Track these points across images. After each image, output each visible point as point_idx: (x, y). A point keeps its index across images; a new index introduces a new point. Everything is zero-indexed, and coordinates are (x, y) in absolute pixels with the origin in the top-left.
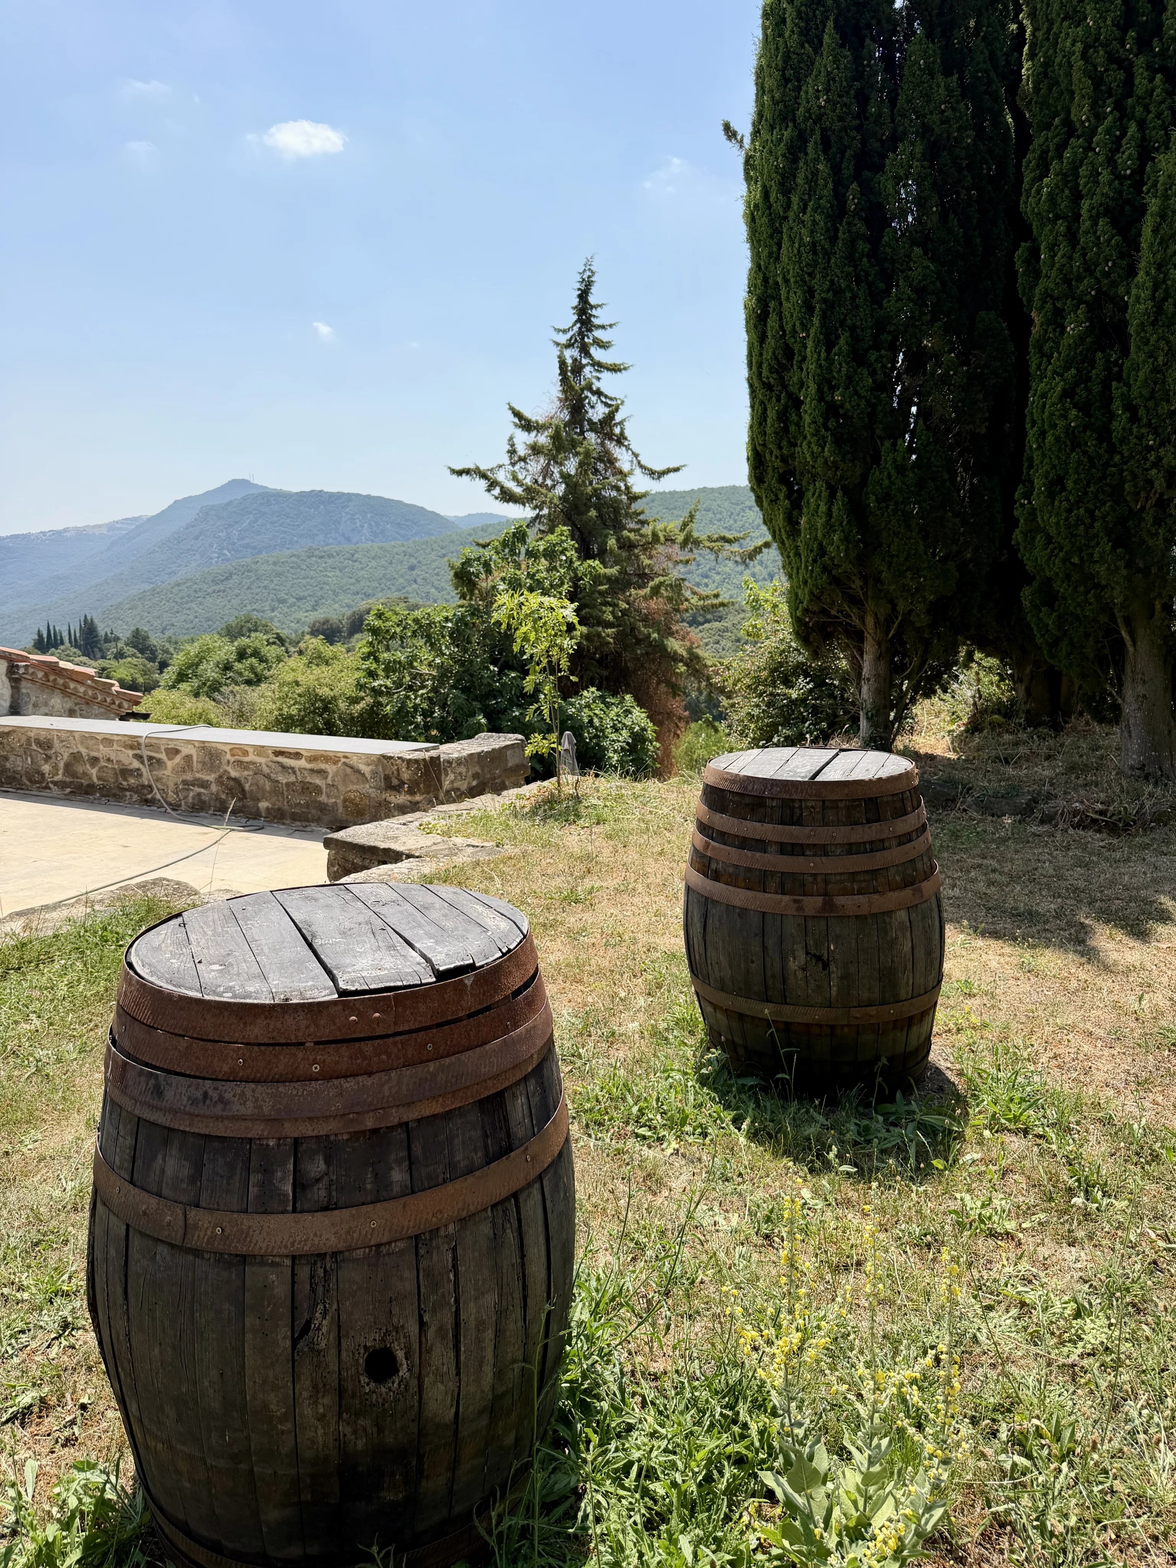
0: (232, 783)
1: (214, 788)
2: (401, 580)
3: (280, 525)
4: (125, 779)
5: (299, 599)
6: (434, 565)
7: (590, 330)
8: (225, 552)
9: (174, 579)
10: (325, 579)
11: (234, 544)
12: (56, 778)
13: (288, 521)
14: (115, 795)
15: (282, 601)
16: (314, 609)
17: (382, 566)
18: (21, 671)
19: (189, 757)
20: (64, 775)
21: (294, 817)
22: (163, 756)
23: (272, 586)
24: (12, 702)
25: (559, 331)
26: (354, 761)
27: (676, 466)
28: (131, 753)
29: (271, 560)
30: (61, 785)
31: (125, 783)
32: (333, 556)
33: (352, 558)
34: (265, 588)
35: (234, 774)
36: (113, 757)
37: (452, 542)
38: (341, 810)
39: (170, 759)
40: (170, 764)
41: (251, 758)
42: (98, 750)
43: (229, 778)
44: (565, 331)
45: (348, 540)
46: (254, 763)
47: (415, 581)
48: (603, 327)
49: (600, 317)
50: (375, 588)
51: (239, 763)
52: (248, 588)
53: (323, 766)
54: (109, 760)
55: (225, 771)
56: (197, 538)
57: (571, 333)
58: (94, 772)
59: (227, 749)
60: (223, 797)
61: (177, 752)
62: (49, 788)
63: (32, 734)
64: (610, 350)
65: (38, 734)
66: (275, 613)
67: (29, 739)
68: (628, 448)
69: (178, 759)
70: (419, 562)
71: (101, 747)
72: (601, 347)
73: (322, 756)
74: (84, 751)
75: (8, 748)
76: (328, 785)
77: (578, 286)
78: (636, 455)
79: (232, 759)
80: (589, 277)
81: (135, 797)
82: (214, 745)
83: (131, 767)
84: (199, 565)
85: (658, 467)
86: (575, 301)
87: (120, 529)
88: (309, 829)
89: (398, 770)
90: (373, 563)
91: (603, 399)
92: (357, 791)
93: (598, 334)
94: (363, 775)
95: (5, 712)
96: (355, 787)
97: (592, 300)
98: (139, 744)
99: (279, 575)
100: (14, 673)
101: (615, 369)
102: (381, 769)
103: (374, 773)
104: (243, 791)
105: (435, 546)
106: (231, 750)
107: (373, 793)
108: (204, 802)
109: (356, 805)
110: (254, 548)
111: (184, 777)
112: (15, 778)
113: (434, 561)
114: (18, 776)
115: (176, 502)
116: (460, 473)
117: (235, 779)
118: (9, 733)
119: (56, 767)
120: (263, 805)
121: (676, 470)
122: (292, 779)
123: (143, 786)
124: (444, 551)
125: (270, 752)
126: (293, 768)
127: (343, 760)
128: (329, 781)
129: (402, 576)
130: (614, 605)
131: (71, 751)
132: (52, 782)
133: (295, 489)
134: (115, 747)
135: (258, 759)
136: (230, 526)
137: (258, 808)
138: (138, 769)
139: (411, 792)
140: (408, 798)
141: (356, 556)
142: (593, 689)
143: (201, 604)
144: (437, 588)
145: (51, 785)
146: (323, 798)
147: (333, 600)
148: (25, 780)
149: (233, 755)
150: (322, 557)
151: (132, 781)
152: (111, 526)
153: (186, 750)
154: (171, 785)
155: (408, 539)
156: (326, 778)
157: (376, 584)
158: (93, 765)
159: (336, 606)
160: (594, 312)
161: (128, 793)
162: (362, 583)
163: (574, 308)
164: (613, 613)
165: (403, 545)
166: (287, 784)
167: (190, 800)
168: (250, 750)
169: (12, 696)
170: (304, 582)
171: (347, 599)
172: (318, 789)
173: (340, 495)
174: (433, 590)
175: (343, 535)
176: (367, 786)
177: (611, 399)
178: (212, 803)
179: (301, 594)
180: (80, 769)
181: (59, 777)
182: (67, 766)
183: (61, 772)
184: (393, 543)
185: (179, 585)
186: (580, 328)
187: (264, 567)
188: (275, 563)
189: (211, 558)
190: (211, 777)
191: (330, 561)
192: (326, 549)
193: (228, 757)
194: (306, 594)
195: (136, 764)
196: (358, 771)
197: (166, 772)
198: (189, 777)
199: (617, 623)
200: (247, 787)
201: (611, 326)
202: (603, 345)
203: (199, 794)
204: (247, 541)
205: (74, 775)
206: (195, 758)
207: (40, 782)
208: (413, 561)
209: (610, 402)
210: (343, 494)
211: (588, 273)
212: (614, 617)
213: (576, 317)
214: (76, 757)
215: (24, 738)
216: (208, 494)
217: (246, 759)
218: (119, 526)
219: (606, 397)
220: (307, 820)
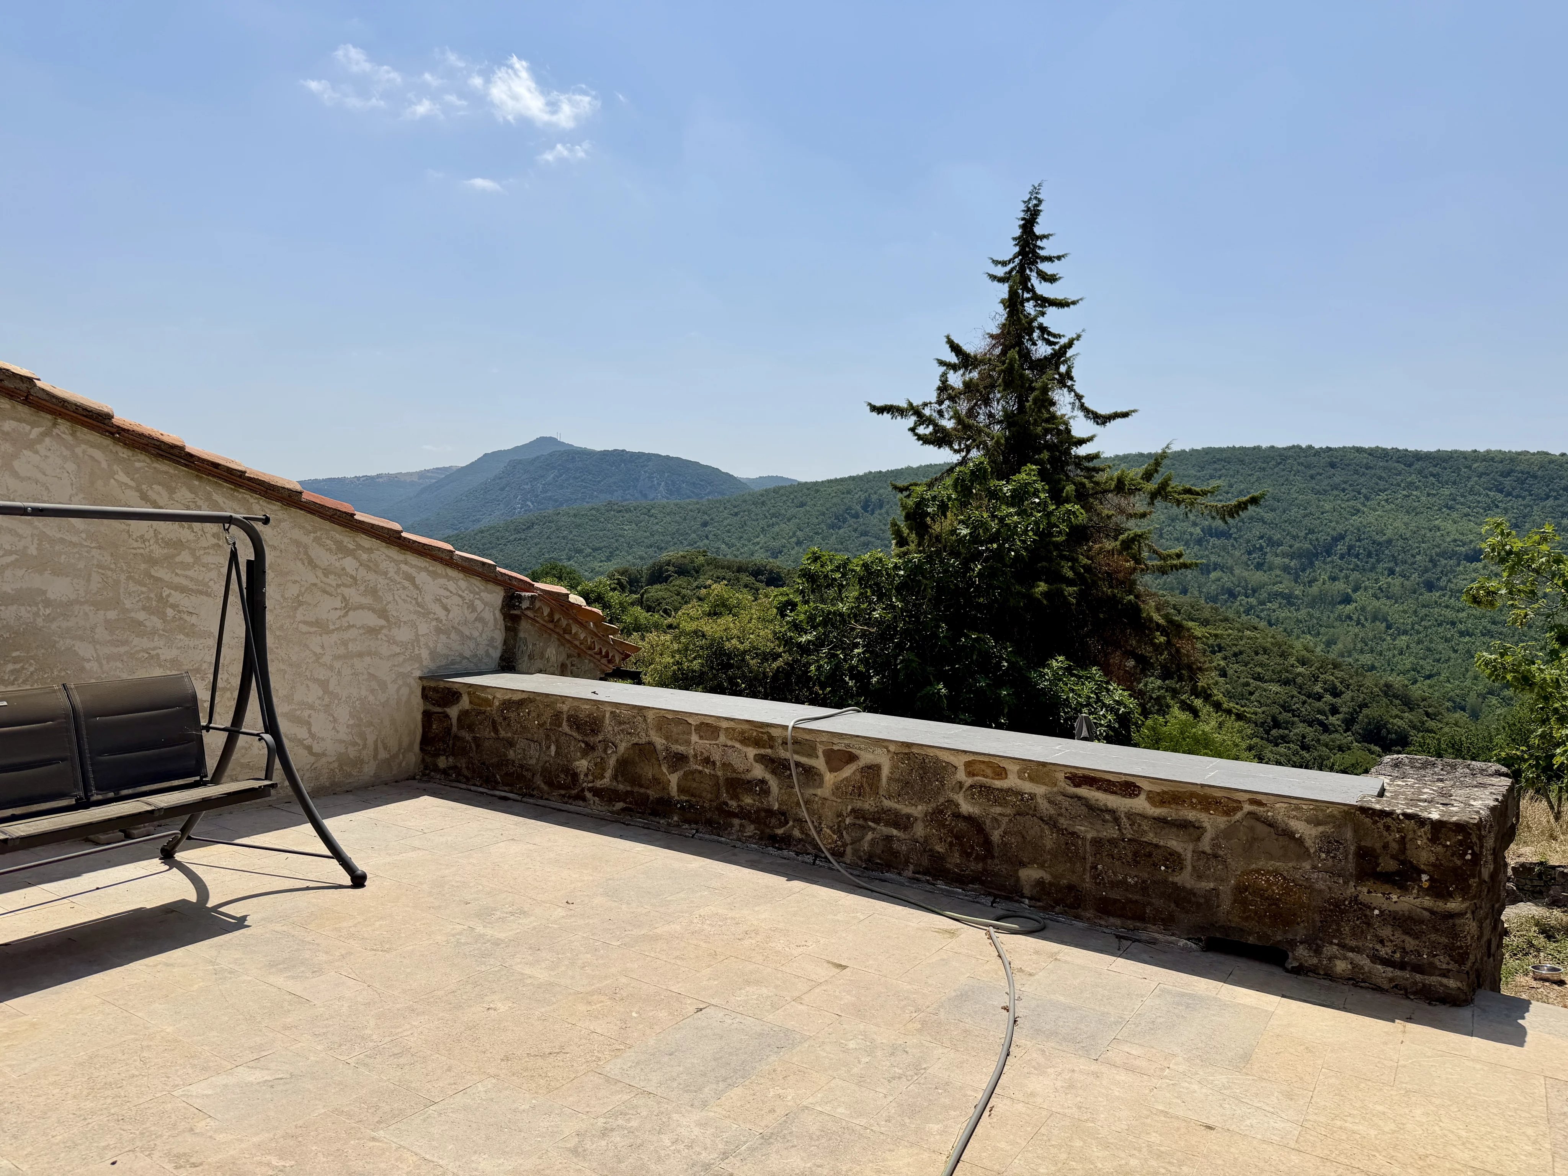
0: (962, 825)
1: (919, 830)
2: (694, 536)
3: (582, 481)
4: (735, 797)
5: (594, 550)
6: (726, 523)
7: (1034, 263)
8: (529, 503)
9: (477, 527)
10: (621, 532)
11: (537, 496)
12: (599, 784)
13: (590, 477)
14: (709, 822)
15: (580, 551)
16: (608, 559)
17: (676, 522)
18: (525, 605)
19: (873, 770)
20: (615, 777)
21: (1106, 908)
22: (819, 763)
23: (571, 536)
24: (504, 652)
25: (996, 262)
26: (1279, 813)
27: (1125, 410)
28: (751, 752)
29: (572, 512)
30: (607, 795)
31: (733, 804)
32: (630, 511)
33: (648, 513)
34: (564, 538)
35: (966, 808)
36: (716, 757)
37: (745, 501)
38: (1226, 905)
39: (831, 770)
40: (830, 778)
41: (1012, 781)
42: (688, 743)
43: (958, 816)
44: (1004, 264)
45: (645, 496)
46: (1019, 793)
47: (707, 537)
48: (1050, 259)
49: (1047, 248)
50: (668, 542)
51: (985, 791)
52: (548, 538)
53: (1191, 815)
54: (707, 761)
55: (950, 801)
56: (502, 489)
57: (1011, 265)
58: (674, 779)
59: (959, 762)
60: (940, 848)
61: (852, 758)
62: (584, 799)
63: (565, 708)
64: (1058, 283)
65: (577, 709)
66: (571, 562)
67: (558, 715)
68: (1071, 389)
69: (848, 771)
70: (712, 519)
71: (694, 738)
72: (1045, 280)
73: (1192, 795)
74: (659, 741)
75: (516, 726)
76: (1200, 854)
77: (1022, 215)
78: (1079, 397)
79: (969, 781)
80: (1036, 205)
81: (750, 829)
82: (931, 753)
83: (749, 777)
84: (503, 514)
85: (1103, 411)
86: (1018, 232)
87: (431, 478)
88: (1144, 935)
89: (1402, 841)
90: (668, 519)
91: (1046, 336)
92: (1276, 873)
93: (1045, 267)
94: (1300, 841)
95: (494, 665)
96: (1271, 865)
97: (1038, 230)
98: (771, 738)
99: (578, 526)
100: (514, 607)
101: (1062, 304)
102: (1349, 834)
103: (1329, 844)
104: (987, 843)
105: (728, 505)
106: (968, 764)
107: (1321, 880)
108: (896, 854)
109: (1274, 901)
110: (556, 501)
111: (859, 804)
112: (520, 777)
113: (726, 519)
114: (528, 775)
115: (486, 455)
116: (880, 410)
117: (969, 819)
118: (521, 703)
119: (601, 766)
120: (1030, 874)
121: (1125, 415)
122: (1113, 833)
123: (770, 812)
124: (736, 510)
125: (1061, 776)
126: (1112, 812)
127: (1247, 807)
128: (1206, 844)
129: (694, 532)
130: (1074, 560)
131: (635, 740)
132: (590, 789)
133: (598, 448)
134: (722, 739)
135: (1028, 787)
136: (535, 479)
137: (1018, 879)
138: (763, 782)
139: (1438, 890)
140: (1428, 902)
141: (653, 511)
142: (1061, 658)
143: (501, 550)
144: (727, 544)
145: (588, 795)
146: (1185, 878)
147: (627, 552)
148: (539, 781)
149: (970, 774)
150: (620, 511)
151: (748, 800)
152: (422, 475)
153: (867, 757)
154: (829, 814)
155: (702, 498)
156: (1199, 839)
157: (669, 538)
158: (673, 769)
159: (629, 558)
160: (1039, 243)
161: (736, 822)
162: (656, 537)
163: (1014, 239)
164: (1072, 568)
165: (698, 503)
166: (1097, 842)
167: (866, 847)
168: (1013, 768)
169: (505, 642)
170: (601, 533)
171: (640, 551)
172: (1174, 860)
173: (641, 455)
174: (723, 546)
175: (641, 492)
176: (1307, 866)
177: (1055, 336)
178: (914, 858)
179: (598, 545)
180: (648, 771)
181: (605, 781)
182: (623, 765)
183: (608, 774)
184: (688, 501)
185: (482, 532)
186: (1021, 260)
187: (565, 518)
188: (575, 516)
189: (515, 509)
190: (918, 810)
191: (627, 515)
192: (624, 503)
193: (961, 775)
194: (602, 544)
195: (759, 772)
196: (1288, 834)
197: (819, 792)
198: (868, 804)
199: (1079, 580)
200: (996, 836)
201: (1059, 258)
202: (1051, 279)
203: (889, 838)
204: (549, 494)
205: (636, 780)
206: (885, 772)
207: (566, 787)
208: (706, 517)
209: (1052, 339)
210: (643, 454)
211: (1035, 202)
212: (1075, 573)
213: (1017, 249)
214: (646, 750)
215: (548, 714)
216: (516, 449)
217: (998, 784)
218: (429, 474)
219: (1049, 333)
220: (1142, 918)
